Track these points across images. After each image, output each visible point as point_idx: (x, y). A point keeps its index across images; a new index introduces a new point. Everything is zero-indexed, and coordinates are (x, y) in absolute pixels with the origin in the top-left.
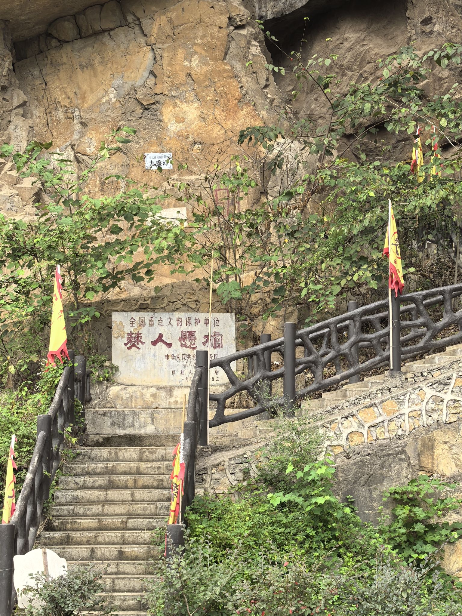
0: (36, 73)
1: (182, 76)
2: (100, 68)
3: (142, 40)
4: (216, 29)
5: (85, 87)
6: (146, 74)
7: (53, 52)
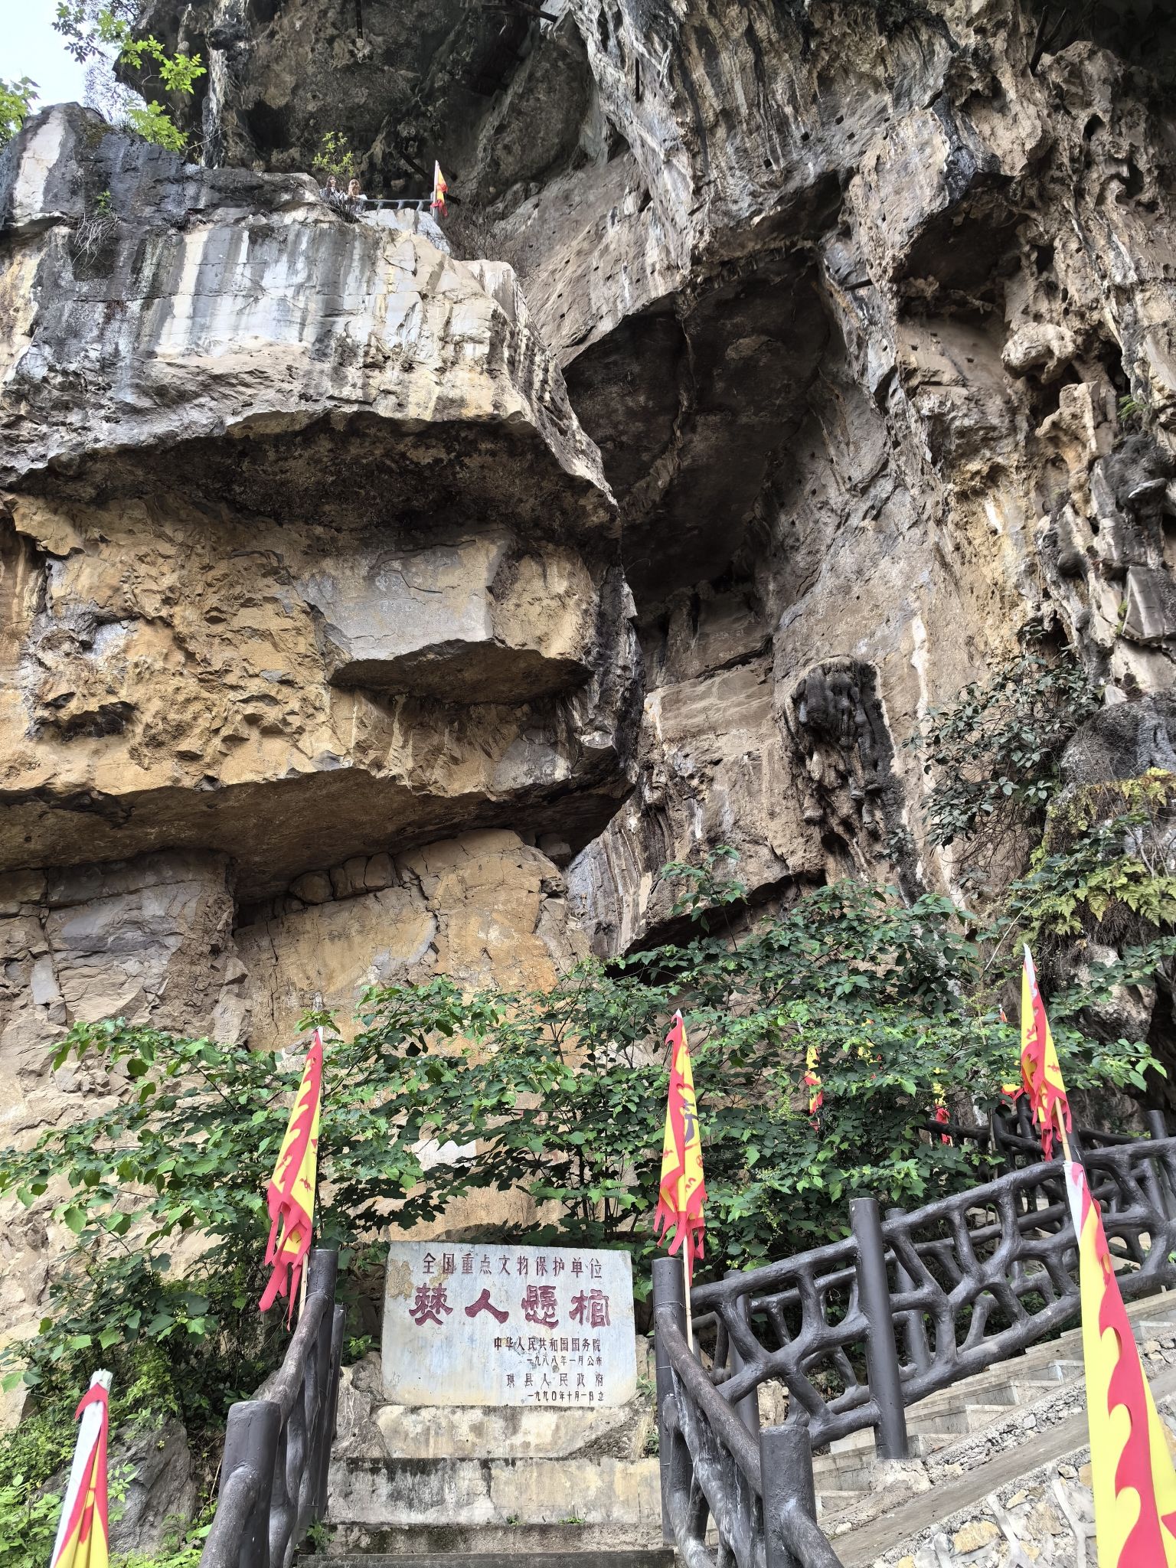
0: (265, 943)
1: (476, 952)
2: (357, 939)
3: (421, 904)
4: (525, 893)
5: (334, 963)
6: (423, 948)
7: (293, 918)
